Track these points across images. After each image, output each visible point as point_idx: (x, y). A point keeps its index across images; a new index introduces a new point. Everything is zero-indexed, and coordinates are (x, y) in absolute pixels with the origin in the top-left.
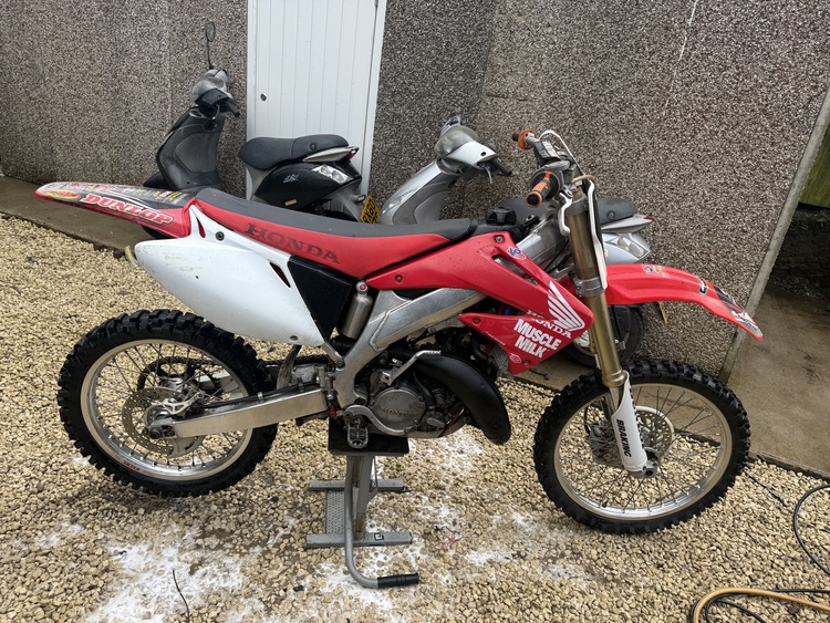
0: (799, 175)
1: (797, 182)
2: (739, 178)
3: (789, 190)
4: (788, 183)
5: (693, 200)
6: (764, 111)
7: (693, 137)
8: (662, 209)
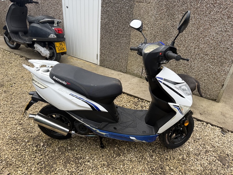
2: (227, 29)
5: (209, 37)
7: (209, 13)
8: (198, 41)
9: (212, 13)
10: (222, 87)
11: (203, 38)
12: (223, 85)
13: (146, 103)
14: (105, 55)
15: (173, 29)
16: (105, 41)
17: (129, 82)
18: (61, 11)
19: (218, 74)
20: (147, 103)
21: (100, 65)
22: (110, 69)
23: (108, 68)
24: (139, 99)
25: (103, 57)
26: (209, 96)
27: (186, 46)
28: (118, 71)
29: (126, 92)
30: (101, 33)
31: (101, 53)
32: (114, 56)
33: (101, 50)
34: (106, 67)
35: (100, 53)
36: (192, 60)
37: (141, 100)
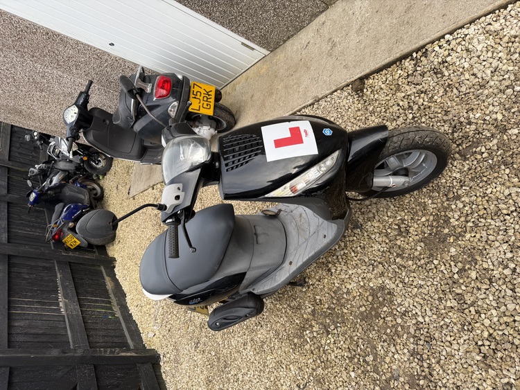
13: (437, 48)
14: (252, 29)
16: (220, 12)
17: (356, 27)
18: (117, 59)
20: (440, 47)
21: (271, 51)
22: (292, 36)
23: (289, 38)
24: (414, 55)
25: (256, 36)
28: (311, 21)
29: (367, 71)
30: (196, 11)
31: (243, 34)
32: (267, 12)
33: (236, 31)
34: (285, 41)
35: (243, 36)
37: (420, 53)
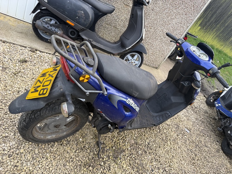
0: (192, 23)
1: (191, 25)
2: (182, 22)
3: (188, 27)
4: (189, 25)
5: (171, 25)
6: (194, 5)
7: (178, 8)
8: (164, 26)
9: (179, 8)
10: (164, 59)
11: (168, 25)
12: (165, 58)
15: (152, 12)
19: (165, 51)
26: (154, 66)
27: (155, 28)
36: (155, 40)
